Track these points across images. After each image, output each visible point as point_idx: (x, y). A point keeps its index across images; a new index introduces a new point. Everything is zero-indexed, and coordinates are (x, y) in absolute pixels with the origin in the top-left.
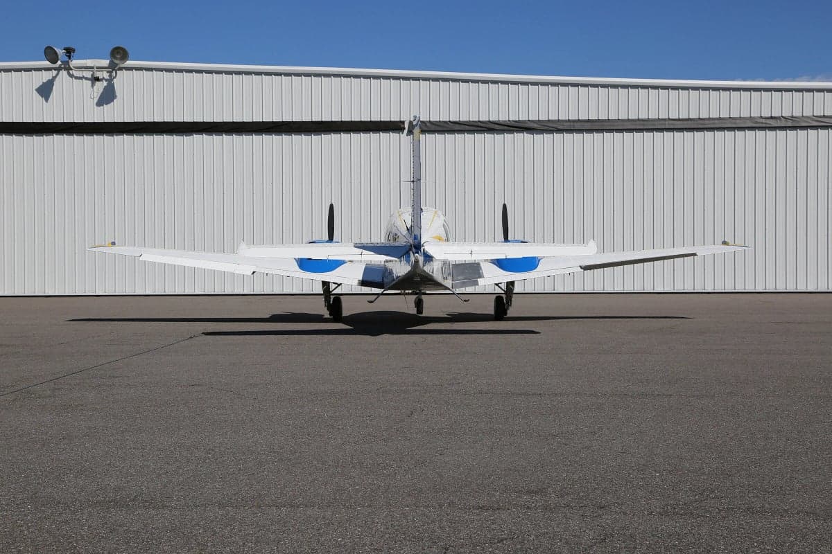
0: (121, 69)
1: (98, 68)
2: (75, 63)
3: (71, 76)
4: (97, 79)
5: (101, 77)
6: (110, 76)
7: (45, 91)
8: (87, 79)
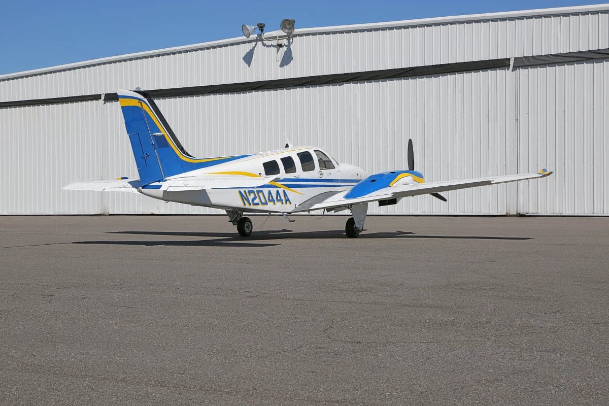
0: (295, 36)
1: (280, 37)
2: (266, 34)
3: (264, 45)
4: (280, 46)
5: (283, 44)
6: (289, 42)
7: (248, 58)
8: (274, 46)
